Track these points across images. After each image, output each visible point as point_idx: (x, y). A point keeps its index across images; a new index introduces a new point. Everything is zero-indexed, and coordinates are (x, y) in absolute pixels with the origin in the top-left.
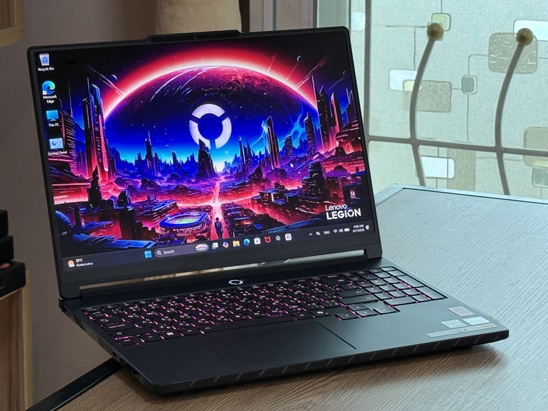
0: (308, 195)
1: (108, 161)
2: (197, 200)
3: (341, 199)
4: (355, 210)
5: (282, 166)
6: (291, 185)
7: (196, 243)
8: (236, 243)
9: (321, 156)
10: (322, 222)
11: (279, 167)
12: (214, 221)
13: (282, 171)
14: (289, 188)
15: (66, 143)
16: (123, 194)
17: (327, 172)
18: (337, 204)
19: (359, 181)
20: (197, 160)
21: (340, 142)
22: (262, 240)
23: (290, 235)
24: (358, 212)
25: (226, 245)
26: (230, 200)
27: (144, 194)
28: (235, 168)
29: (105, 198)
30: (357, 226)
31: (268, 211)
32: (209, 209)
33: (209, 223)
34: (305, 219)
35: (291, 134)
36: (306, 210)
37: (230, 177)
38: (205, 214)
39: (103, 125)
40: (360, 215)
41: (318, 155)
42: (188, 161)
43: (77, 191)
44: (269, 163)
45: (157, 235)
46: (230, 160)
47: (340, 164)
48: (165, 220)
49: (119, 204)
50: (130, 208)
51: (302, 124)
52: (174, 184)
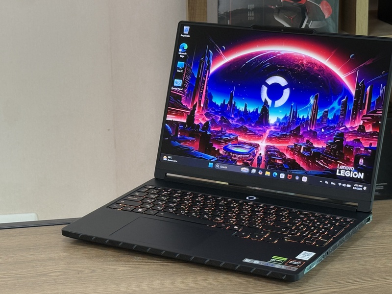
0: (328, 154)
1: (205, 101)
2: (252, 138)
3: (352, 163)
4: (359, 173)
5: (315, 130)
6: (318, 143)
7: (242, 166)
8: (268, 173)
9: (346, 129)
10: (332, 175)
11: (313, 129)
12: (258, 155)
13: (314, 132)
14: (315, 146)
15: (184, 83)
16: (207, 123)
17: (347, 140)
18: (348, 165)
19: (369, 153)
20: (259, 112)
21: (364, 122)
22: (286, 176)
23: (306, 178)
24: (361, 176)
25: (260, 173)
26: (273, 143)
27: (220, 126)
28: (283, 123)
29: (196, 123)
30: (357, 185)
31: (296, 158)
32: (257, 146)
33: (254, 155)
34: (320, 169)
35: (329, 108)
36: (323, 164)
37: (278, 128)
38: (254, 149)
39: (208, 77)
40: (362, 178)
41: (344, 128)
42: (253, 112)
43: (181, 115)
44: (307, 125)
45: (220, 154)
46: (281, 117)
47: (359, 138)
48: (228, 146)
49: (203, 129)
50: (209, 133)
51: (339, 103)
52: (240, 124)
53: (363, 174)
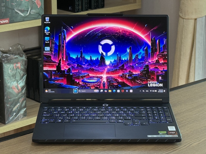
0: (142, 77)
1: (66, 57)
2: (97, 74)
3: (155, 79)
4: (160, 84)
5: (133, 65)
6: (135, 72)
7: (94, 89)
8: (110, 91)
9: (149, 63)
10: (146, 87)
11: (131, 65)
12: (102, 82)
13: (132, 67)
14: (134, 73)
15: (51, 49)
16: (69, 69)
17: (151, 68)
18: (153, 81)
19: (164, 73)
20: (99, 59)
21: (158, 58)
22: (121, 91)
23: (132, 90)
24: (161, 85)
25: (106, 91)
26: (110, 75)
27: (77, 69)
28: (114, 64)
29: (62, 69)
30: (160, 90)
31: (125, 81)
32: (101, 78)
33: (101, 82)
34: (139, 85)
35: (138, 53)
36: (140, 82)
37: (111, 67)
38: (99, 79)
39: (65, 44)
40: (162, 86)
41: (148, 62)
42: (96, 60)
43: (52, 66)
44: (128, 63)
45: (80, 84)
46: (113, 61)
47: (157, 66)
48: (84, 80)
49: (67, 72)
50: (71, 74)
51: (143, 50)
52: (89, 67)
53: (162, 84)
